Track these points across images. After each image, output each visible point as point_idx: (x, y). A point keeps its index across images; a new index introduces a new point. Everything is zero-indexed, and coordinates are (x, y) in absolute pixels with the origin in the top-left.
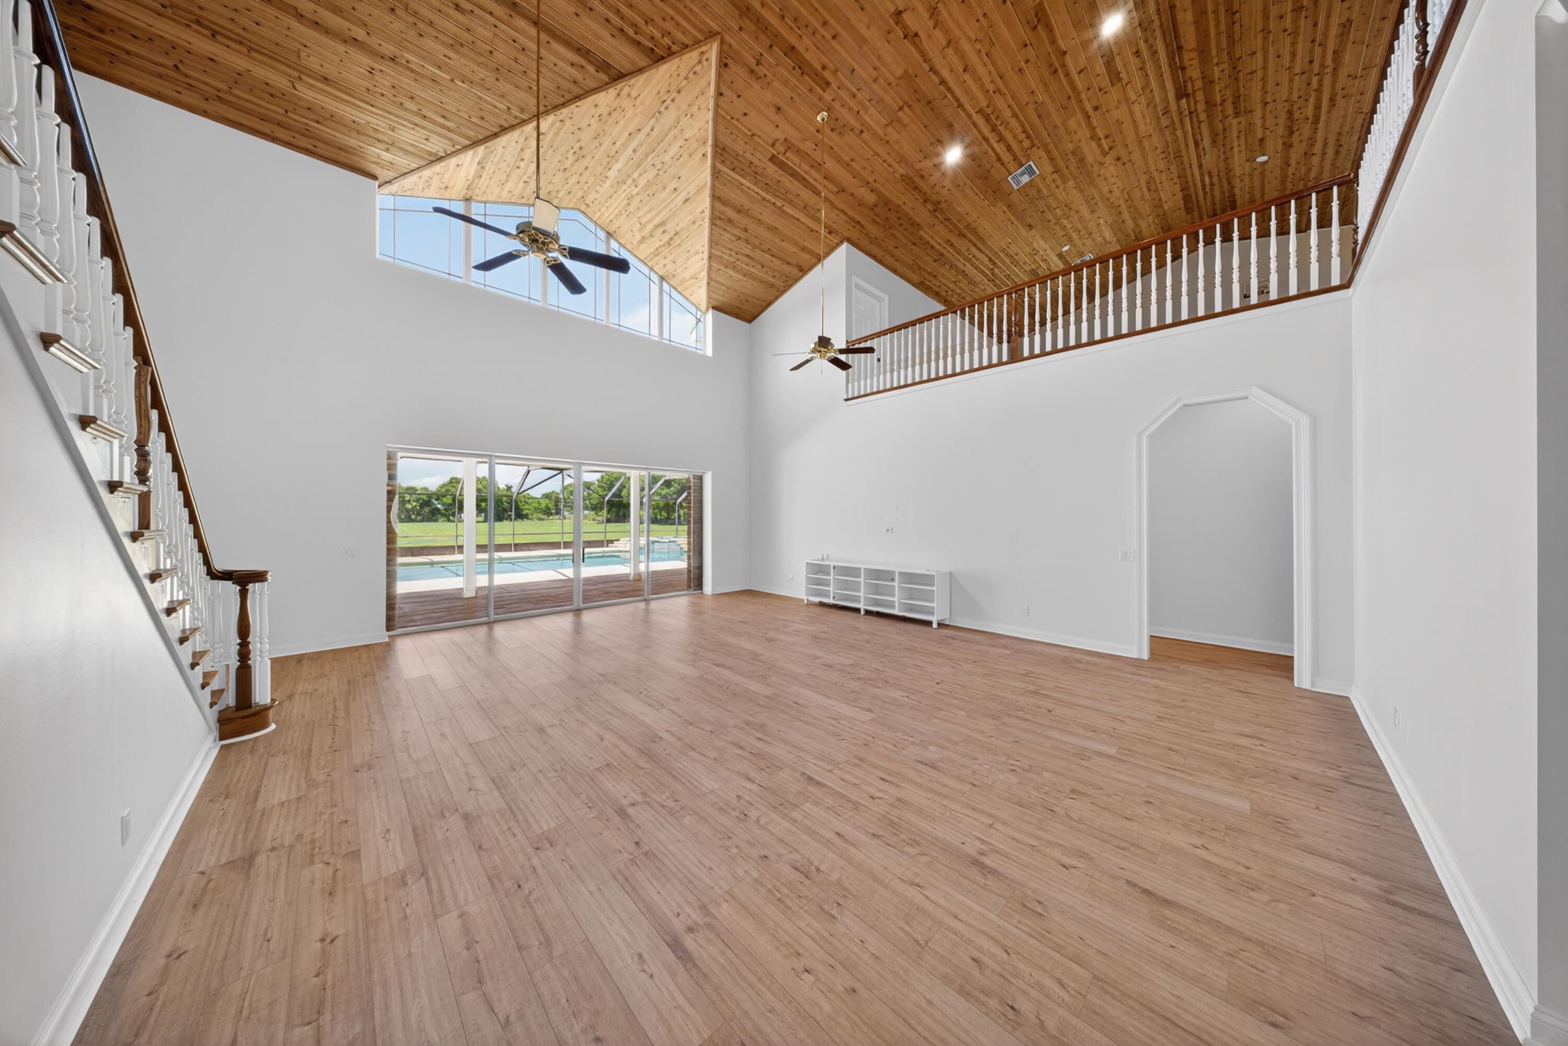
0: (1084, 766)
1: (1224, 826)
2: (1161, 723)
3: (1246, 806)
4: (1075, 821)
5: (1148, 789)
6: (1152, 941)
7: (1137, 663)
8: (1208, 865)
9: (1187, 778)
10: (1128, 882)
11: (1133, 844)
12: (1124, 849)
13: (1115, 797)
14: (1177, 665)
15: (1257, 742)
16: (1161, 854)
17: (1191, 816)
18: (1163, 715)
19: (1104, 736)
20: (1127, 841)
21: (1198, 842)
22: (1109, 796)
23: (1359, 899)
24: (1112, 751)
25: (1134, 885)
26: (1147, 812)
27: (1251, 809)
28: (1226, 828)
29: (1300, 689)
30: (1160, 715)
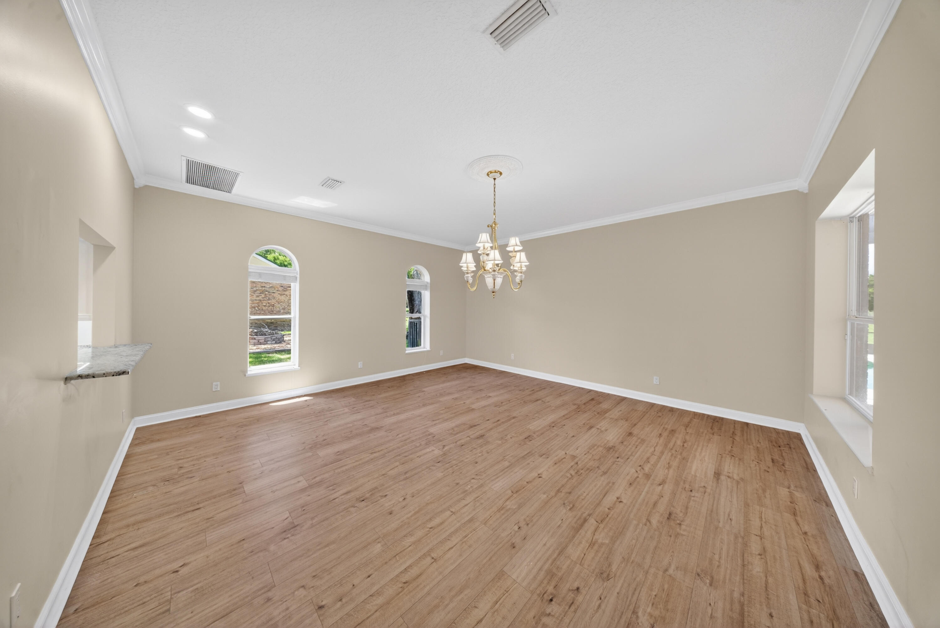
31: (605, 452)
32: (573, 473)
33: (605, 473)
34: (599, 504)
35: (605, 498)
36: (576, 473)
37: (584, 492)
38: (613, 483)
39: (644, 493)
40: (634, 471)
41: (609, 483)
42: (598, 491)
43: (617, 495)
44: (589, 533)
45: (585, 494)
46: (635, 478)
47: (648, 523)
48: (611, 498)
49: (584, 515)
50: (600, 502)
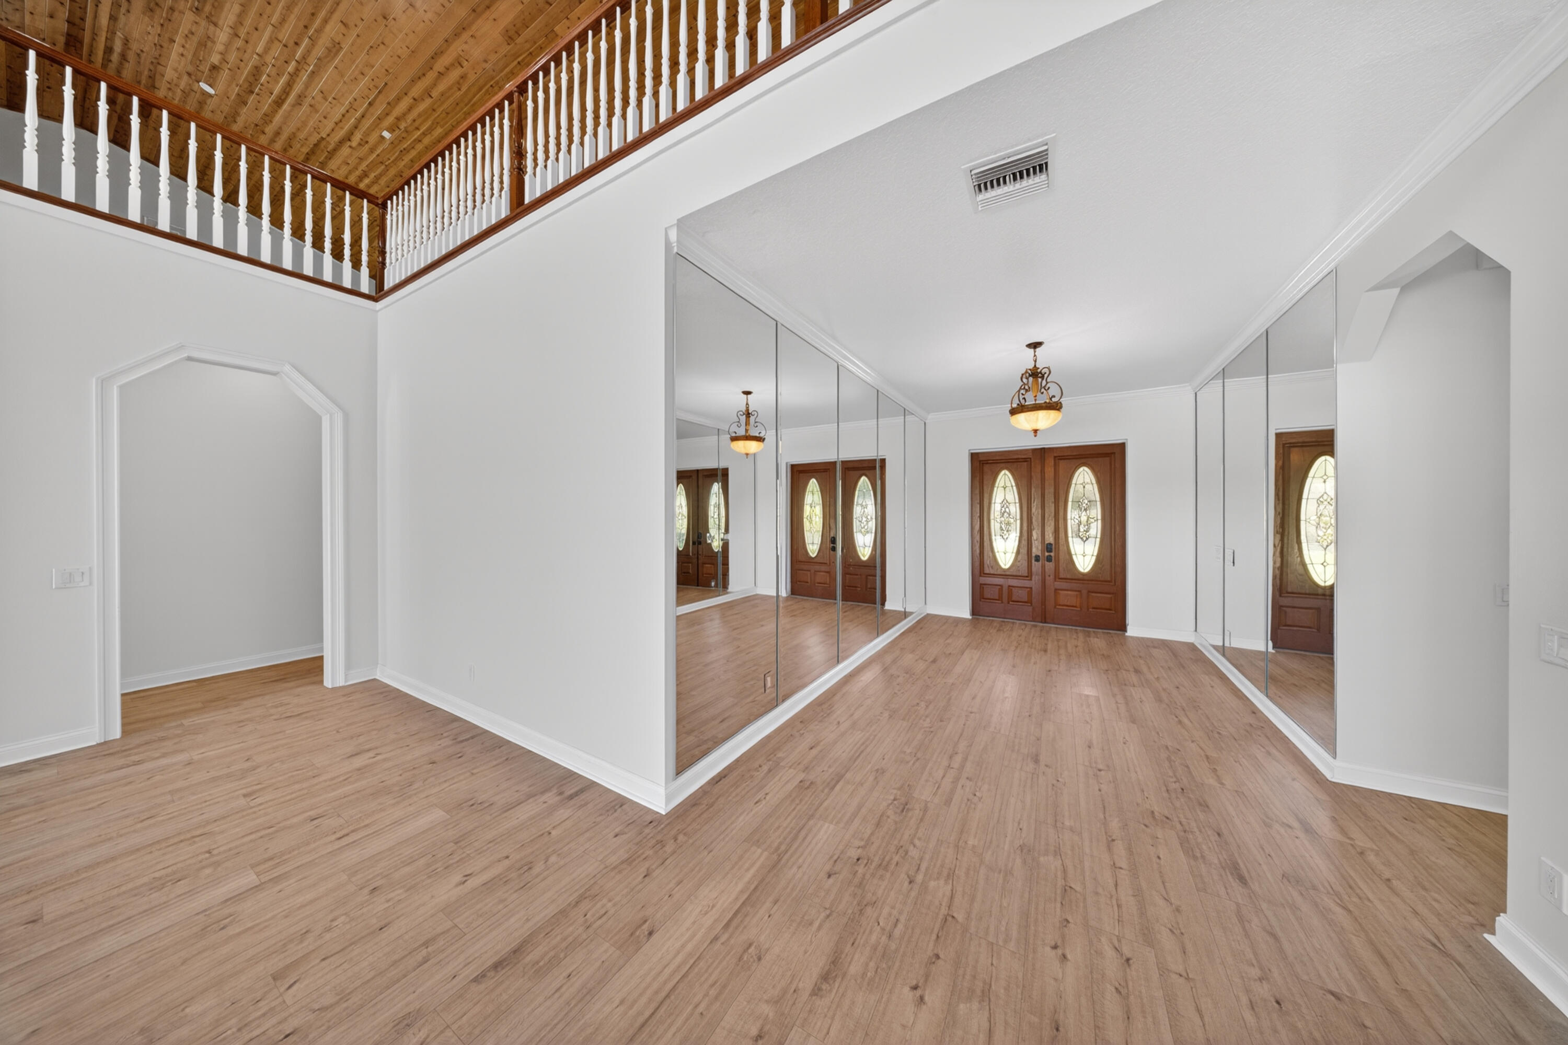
0: (239, 934)
1: (452, 844)
2: (259, 801)
3: (438, 815)
4: (337, 1003)
5: (354, 879)
6: (557, 995)
7: (104, 750)
8: (489, 886)
9: (369, 831)
10: (476, 980)
11: (426, 944)
12: (425, 960)
13: (335, 924)
14: (179, 722)
15: (371, 754)
16: (456, 921)
17: (422, 862)
18: (249, 790)
19: (208, 871)
20: (415, 949)
21: (458, 878)
22: (329, 929)
23: (562, 811)
24: (250, 879)
25: (483, 975)
26: (388, 901)
27: (447, 812)
28: (456, 843)
29: (334, 689)
30: (244, 791)
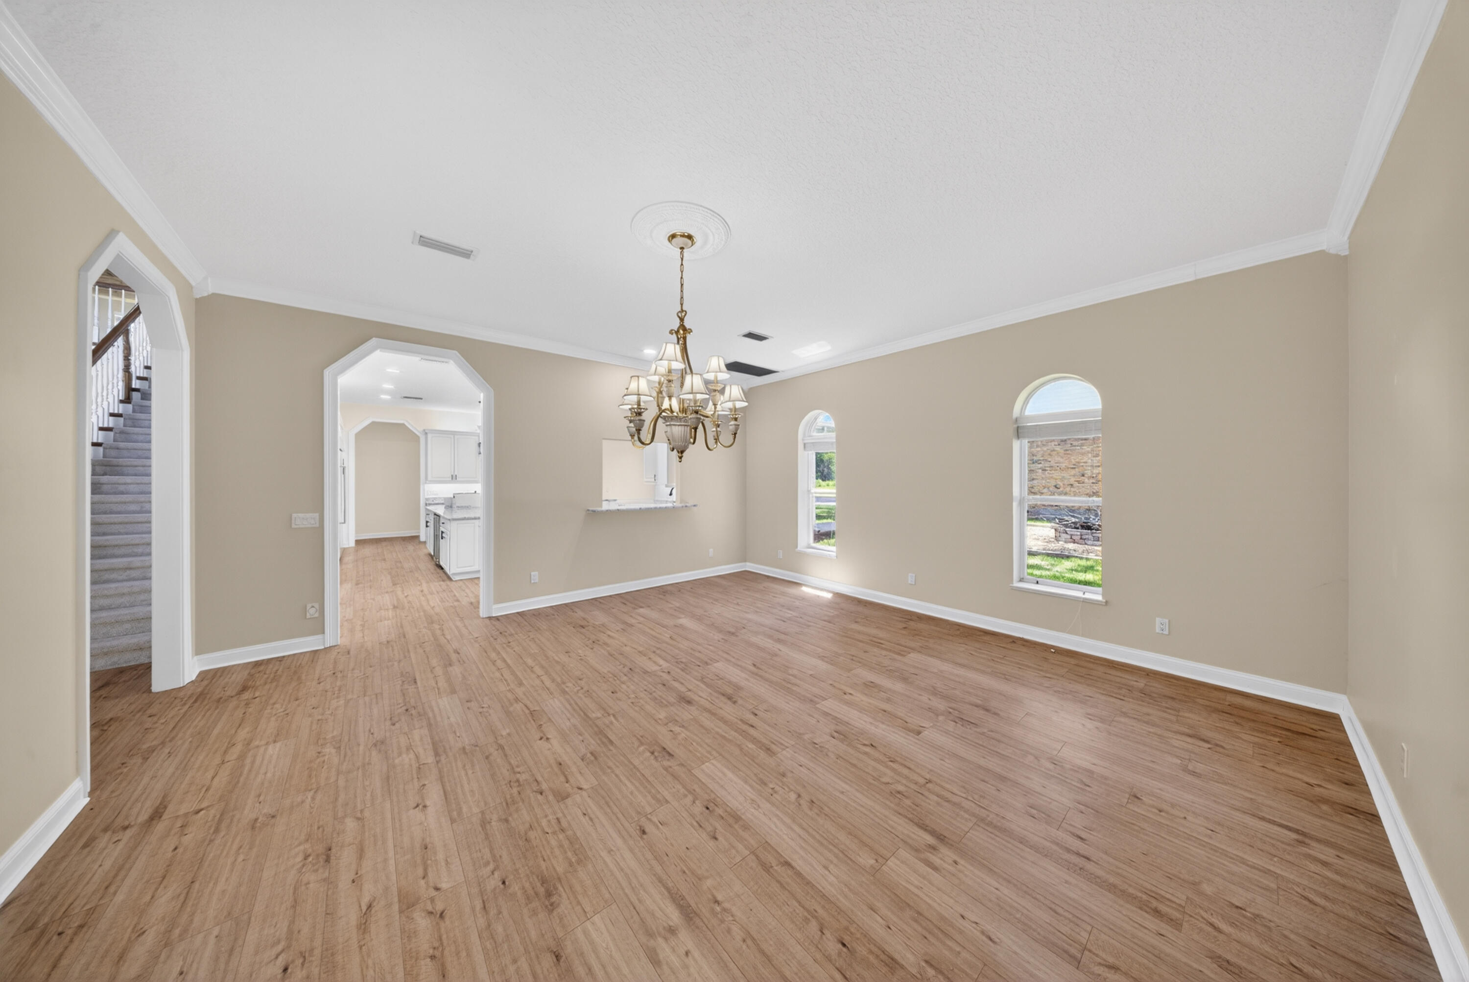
31: (544, 867)
32: (522, 777)
33: (484, 823)
34: (441, 778)
35: (442, 792)
36: (518, 781)
37: (473, 773)
38: (453, 821)
39: (391, 854)
40: (444, 886)
41: (460, 813)
42: (459, 791)
43: (431, 810)
44: (420, 750)
45: (470, 772)
46: (430, 869)
47: (359, 815)
48: (434, 796)
49: (443, 758)
50: (442, 782)
